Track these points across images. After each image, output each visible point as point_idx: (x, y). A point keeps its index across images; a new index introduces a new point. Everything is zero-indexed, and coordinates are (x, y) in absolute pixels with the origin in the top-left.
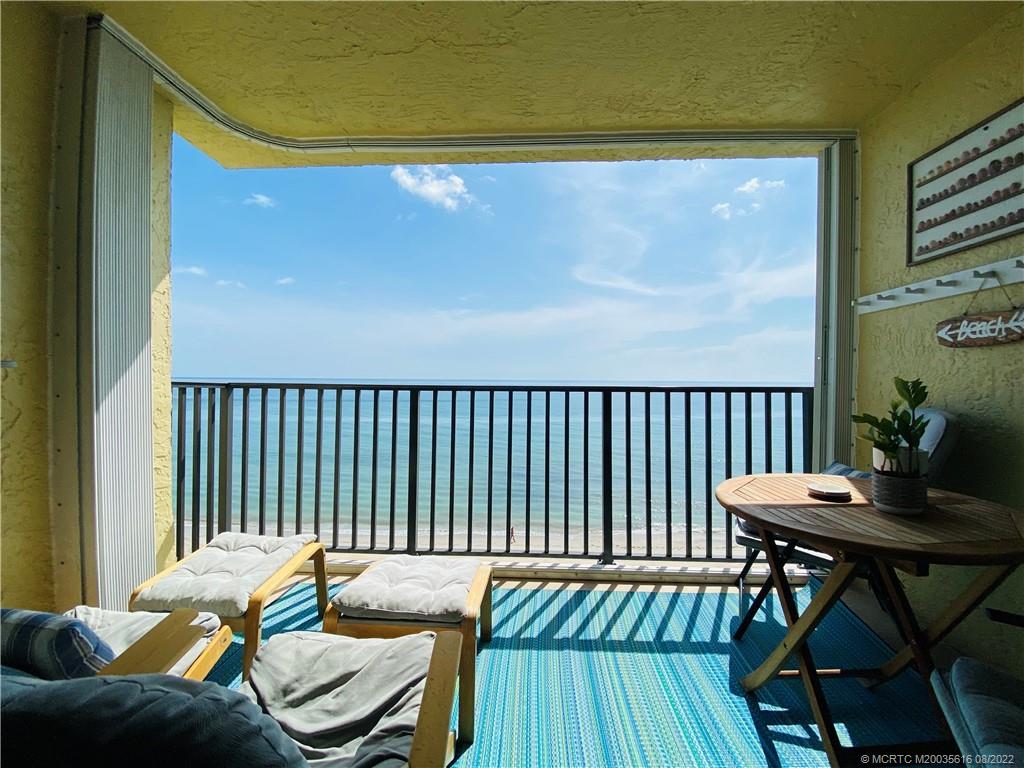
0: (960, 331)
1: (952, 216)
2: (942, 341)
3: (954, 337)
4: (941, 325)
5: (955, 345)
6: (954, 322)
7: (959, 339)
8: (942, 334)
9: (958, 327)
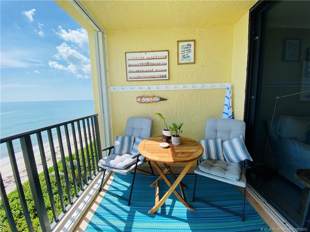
0: (142, 100)
1: (138, 72)
2: (138, 101)
3: (141, 101)
4: (138, 98)
5: (141, 103)
6: (141, 97)
7: (142, 101)
8: (139, 100)
9: (142, 99)
